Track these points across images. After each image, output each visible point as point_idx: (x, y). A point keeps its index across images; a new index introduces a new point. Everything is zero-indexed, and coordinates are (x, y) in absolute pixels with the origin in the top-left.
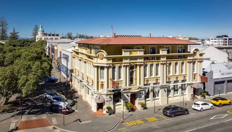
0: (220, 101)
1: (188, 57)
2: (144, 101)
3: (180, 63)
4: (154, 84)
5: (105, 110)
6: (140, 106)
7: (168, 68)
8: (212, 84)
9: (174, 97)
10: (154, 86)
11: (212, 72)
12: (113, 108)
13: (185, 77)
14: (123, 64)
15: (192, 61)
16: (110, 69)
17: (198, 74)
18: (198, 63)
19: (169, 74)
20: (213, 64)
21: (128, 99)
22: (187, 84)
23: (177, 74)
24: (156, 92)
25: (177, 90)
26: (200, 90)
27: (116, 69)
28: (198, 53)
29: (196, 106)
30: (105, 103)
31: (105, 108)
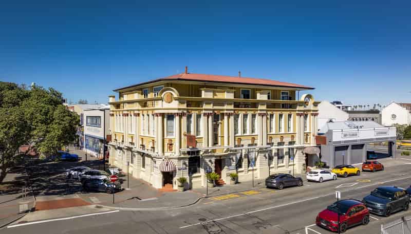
0: (345, 169)
1: (298, 107)
2: (234, 172)
3: (285, 114)
4: (249, 145)
5: (177, 183)
6: (230, 178)
7: (269, 121)
8: (332, 149)
9: (278, 167)
10: (249, 148)
11: (330, 132)
12: (188, 181)
13: (293, 137)
14: (204, 112)
15: (303, 112)
16: (183, 117)
17: (312, 134)
18: (312, 117)
19: (270, 132)
20: (331, 123)
21: (212, 167)
22: (297, 148)
23: (283, 131)
24: (252, 159)
25: (282, 157)
26: (315, 158)
27: (192, 119)
28: (311, 102)
29: (312, 176)
30: (176, 172)
31: (177, 181)
